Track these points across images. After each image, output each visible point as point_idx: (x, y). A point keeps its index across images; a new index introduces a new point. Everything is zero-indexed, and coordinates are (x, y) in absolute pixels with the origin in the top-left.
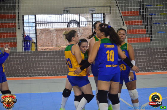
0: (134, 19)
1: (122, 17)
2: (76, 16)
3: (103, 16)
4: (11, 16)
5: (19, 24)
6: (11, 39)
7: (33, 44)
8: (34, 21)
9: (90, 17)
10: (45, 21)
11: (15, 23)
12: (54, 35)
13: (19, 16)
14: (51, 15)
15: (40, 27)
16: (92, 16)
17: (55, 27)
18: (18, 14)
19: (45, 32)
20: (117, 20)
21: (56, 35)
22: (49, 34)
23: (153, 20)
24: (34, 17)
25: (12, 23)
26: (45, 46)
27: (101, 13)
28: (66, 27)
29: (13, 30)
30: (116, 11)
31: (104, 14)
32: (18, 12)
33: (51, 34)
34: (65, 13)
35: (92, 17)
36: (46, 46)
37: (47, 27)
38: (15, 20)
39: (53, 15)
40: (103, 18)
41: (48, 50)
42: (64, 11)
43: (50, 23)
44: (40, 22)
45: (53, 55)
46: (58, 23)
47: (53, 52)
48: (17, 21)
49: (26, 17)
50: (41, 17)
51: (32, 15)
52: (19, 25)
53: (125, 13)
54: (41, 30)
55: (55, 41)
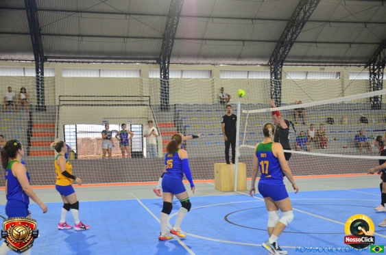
0: (170, 130)
3: (141, 127)
4: (50, 126)
5: (57, 133)
6: (46, 148)
7: (71, 153)
8: (74, 130)
11: (54, 132)
12: (95, 144)
15: (80, 136)
18: (58, 124)
23: (187, 131)
24: (74, 126)
25: (51, 133)
27: (140, 124)
29: (52, 139)
31: (142, 125)
32: (58, 122)
33: (92, 143)
35: (131, 128)
36: (87, 154)
37: (89, 136)
38: (54, 129)
39: (94, 125)
40: (141, 129)
41: (89, 158)
43: (91, 132)
47: (94, 161)
48: (56, 131)
49: (66, 127)
50: (81, 127)
51: (72, 124)
53: (160, 124)
55: (95, 150)
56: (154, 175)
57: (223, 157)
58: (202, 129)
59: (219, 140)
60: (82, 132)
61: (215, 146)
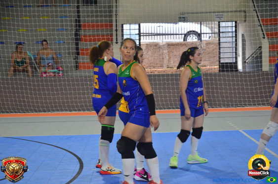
1: (261, 27)
2: (197, 24)
3: (234, 25)
4: (106, 26)
5: (117, 36)
8: (137, 32)
9: (217, 26)
10: (153, 32)
11: (112, 35)
12: (165, 52)
13: (116, 25)
14: (161, 24)
15: (145, 41)
16: (219, 25)
17: (167, 40)
18: (116, 22)
20: (254, 31)
21: (168, 52)
24: (137, 26)
25: (107, 35)
26: (152, 67)
27: (232, 21)
28: (182, 40)
30: (253, 18)
31: (236, 22)
32: (116, 20)
33: (161, 51)
34: (180, 21)
35: (219, 27)
36: (154, 67)
37: (156, 41)
38: (111, 30)
40: (234, 28)
42: (180, 18)
43: (160, 35)
44: (146, 34)
45: (164, 80)
46: (171, 34)
47: (163, 75)
48: (114, 33)
49: (126, 27)
50: (146, 27)
52: (117, 38)
56: (257, 97)
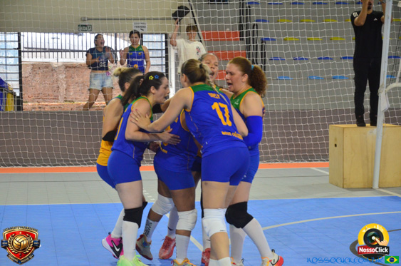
19: (42, 71)
21: (66, 77)
22: (51, 74)
23: (270, 51)
54: (33, 65)
55: (62, 91)
57: (348, 111)
58: (305, 48)
59: (341, 72)
60: (32, 50)
61: (330, 86)
